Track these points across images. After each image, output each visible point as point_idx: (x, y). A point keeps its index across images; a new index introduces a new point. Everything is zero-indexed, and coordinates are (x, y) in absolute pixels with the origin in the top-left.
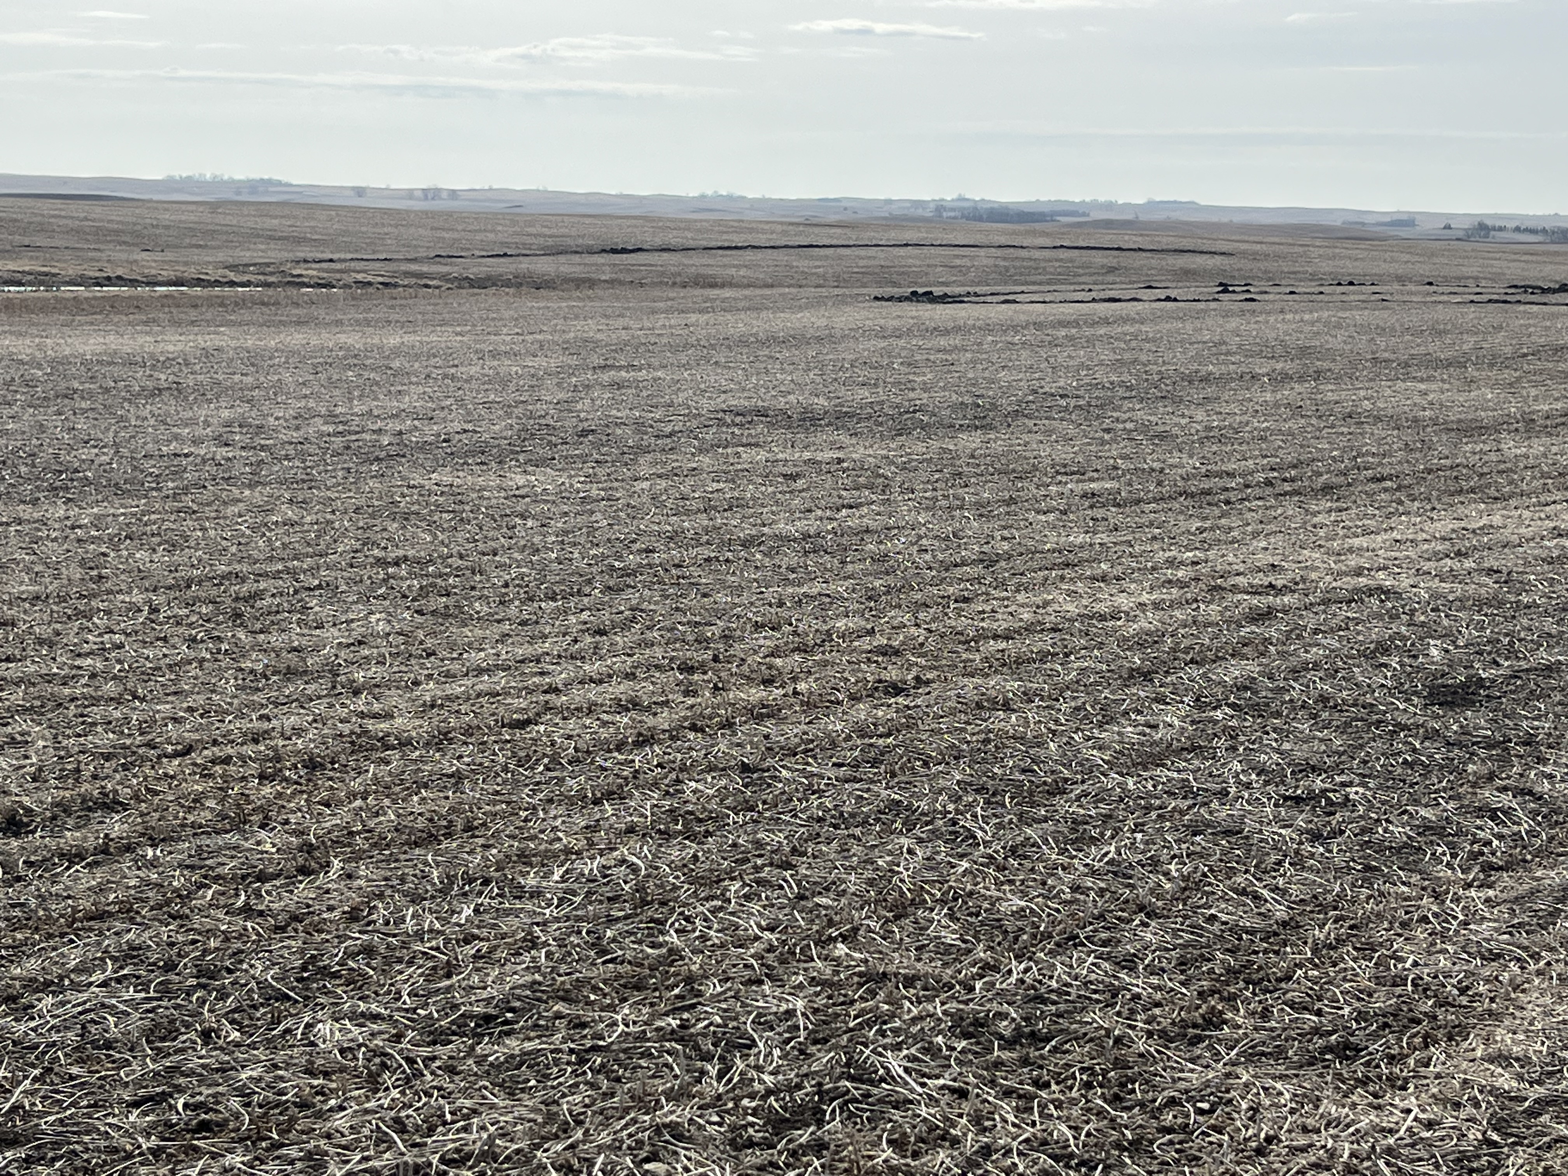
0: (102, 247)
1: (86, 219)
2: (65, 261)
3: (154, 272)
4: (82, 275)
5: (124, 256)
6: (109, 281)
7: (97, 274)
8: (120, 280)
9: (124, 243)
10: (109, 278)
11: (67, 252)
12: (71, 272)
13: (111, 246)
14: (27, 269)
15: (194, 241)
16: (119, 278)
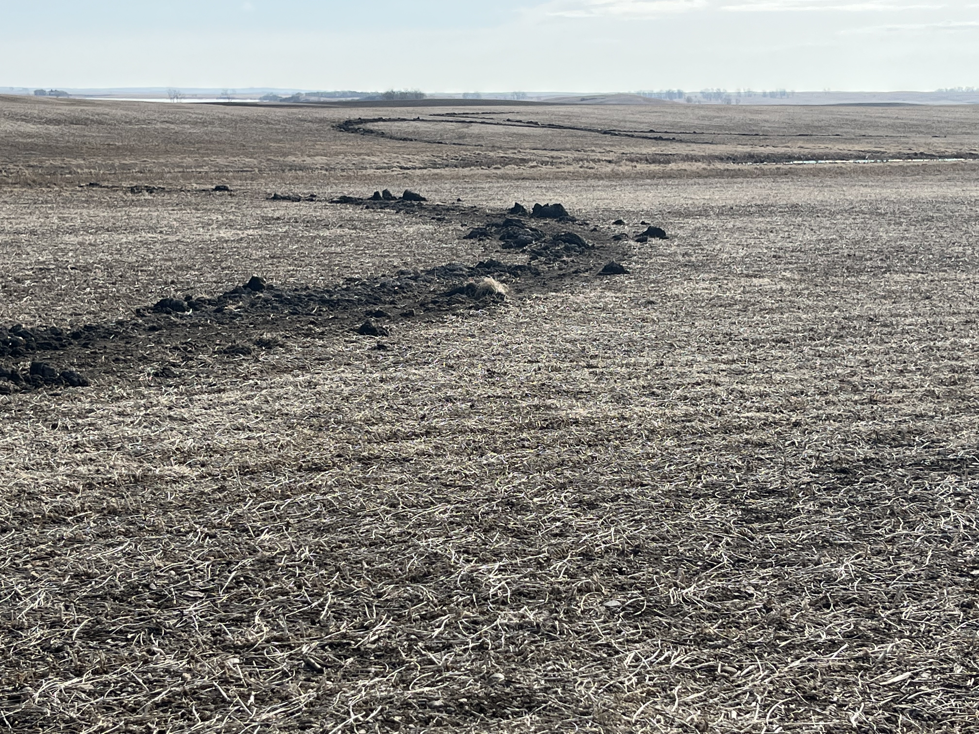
0: (909, 135)
1: (897, 118)
2: (888, 144)
3: (943, 150)
4: (899, 153)
5: (923, 141)
6: (916, 156)
7: (909, 152)
8: (922, 155)
9: (922, 132)
10: (916, 154)
11: (887, 139)
12: (892, 151)
13: (914, 134)
14: (867, 149)
15: (964, 130)
16: (922, 153)
